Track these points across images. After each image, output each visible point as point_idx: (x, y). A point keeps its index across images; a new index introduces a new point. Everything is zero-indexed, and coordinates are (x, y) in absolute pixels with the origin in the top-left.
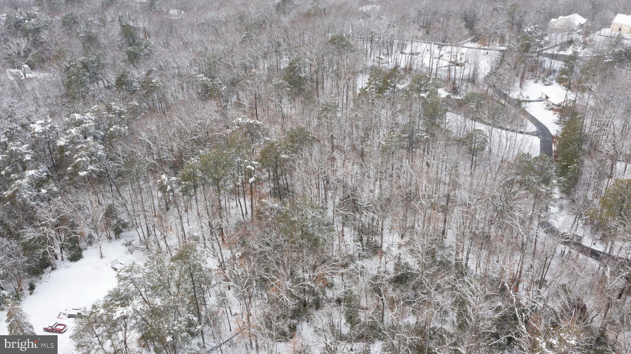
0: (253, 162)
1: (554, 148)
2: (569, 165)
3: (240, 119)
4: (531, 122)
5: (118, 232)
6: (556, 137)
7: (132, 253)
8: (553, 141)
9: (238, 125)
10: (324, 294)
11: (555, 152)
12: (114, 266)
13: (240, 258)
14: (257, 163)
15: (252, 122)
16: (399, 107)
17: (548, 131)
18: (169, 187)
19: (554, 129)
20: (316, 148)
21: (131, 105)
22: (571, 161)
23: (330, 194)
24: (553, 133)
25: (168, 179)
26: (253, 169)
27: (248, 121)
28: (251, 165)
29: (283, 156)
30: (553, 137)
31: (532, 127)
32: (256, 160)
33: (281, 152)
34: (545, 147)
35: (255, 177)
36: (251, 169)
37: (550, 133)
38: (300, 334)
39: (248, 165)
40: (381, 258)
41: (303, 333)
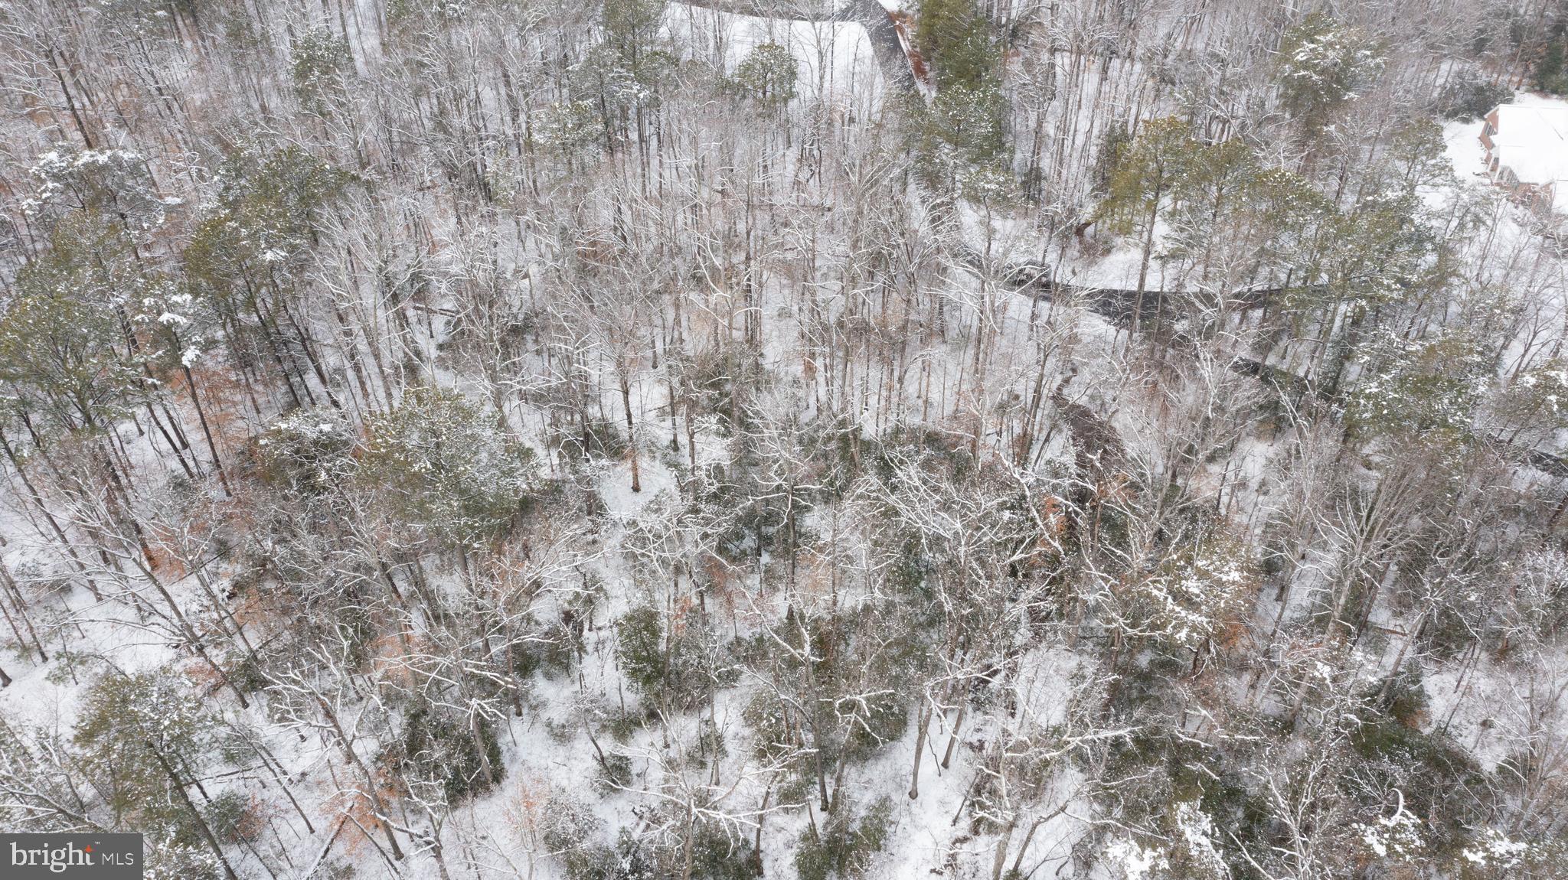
0: (175, 298)
1: (905, 45)
6: (900, 15)
8: (896, 27)
9: (54, 176)
11: (911, 55)
14: (186, 298)
15: (102, 159)
24: (890, 5)
26: (181, 320)
27: (85, 159)
28: (171, 311)
29: (269, 256)
30: (890, 16)
37: (880, 6)
38: (514, 758)
39: (159, 314)
40: (634, 462)
41: (522, 752)
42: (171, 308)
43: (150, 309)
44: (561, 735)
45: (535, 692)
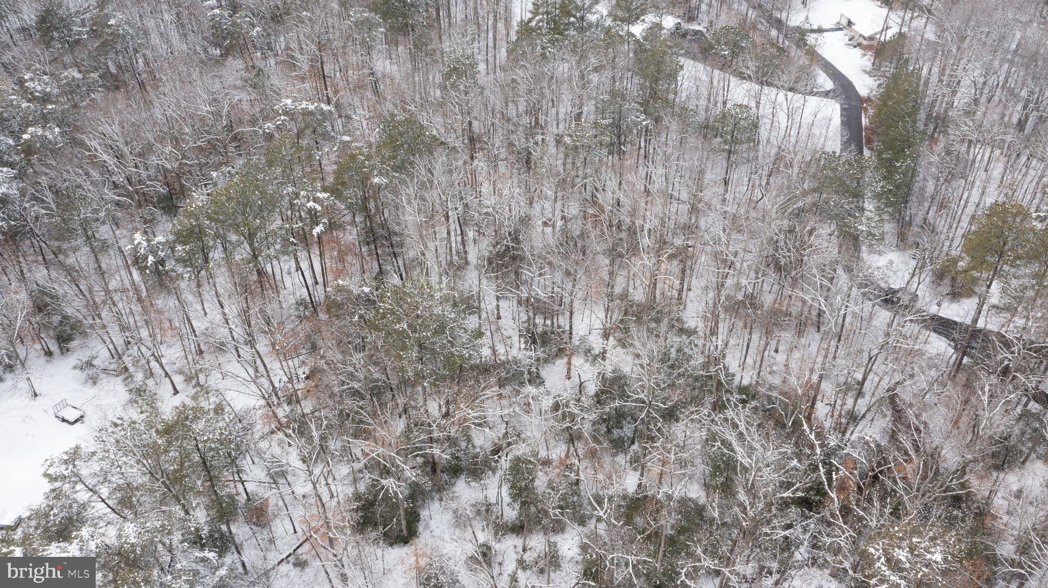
0: (319, 195)
1: (865, 121)
2: (897, 161)
3: (289, 101)
4: (825, 72)
5: (64, 340)
6: (868, 100)
7: (95, 383)
8: (862, 108)
9: (286, 113)
10: (469, 440)
11: (867, 128)
12: (61, 414)
13: (307, 378)
14: (326, 195)
15: (311, 107)
16: (593, 60)
17: (854, 87)
18: (151, 259)
19: (865, 85)
20: (440, 159)
21: (66, 77)
22: (899, 153)
23: (471, 234)
24: (863, 91)
25: (148, 241)
26: (319, 208)
27: (303, 106)
28: (315, 202)
29: (376, 180)
30: (862, 100)
31: (825, 82)
32: (324, 189)
33: (371, 171)
34: (850, 120)
35: (324, 223)
36: (315, 209)
37: (856, 92)
38: (427, 527)
39: (308, 201)
40: (570, 359)
41: (433, 524)
42: (316, 200)
43: (304, 197)
44: (460, 521)
45: (456, 489)
